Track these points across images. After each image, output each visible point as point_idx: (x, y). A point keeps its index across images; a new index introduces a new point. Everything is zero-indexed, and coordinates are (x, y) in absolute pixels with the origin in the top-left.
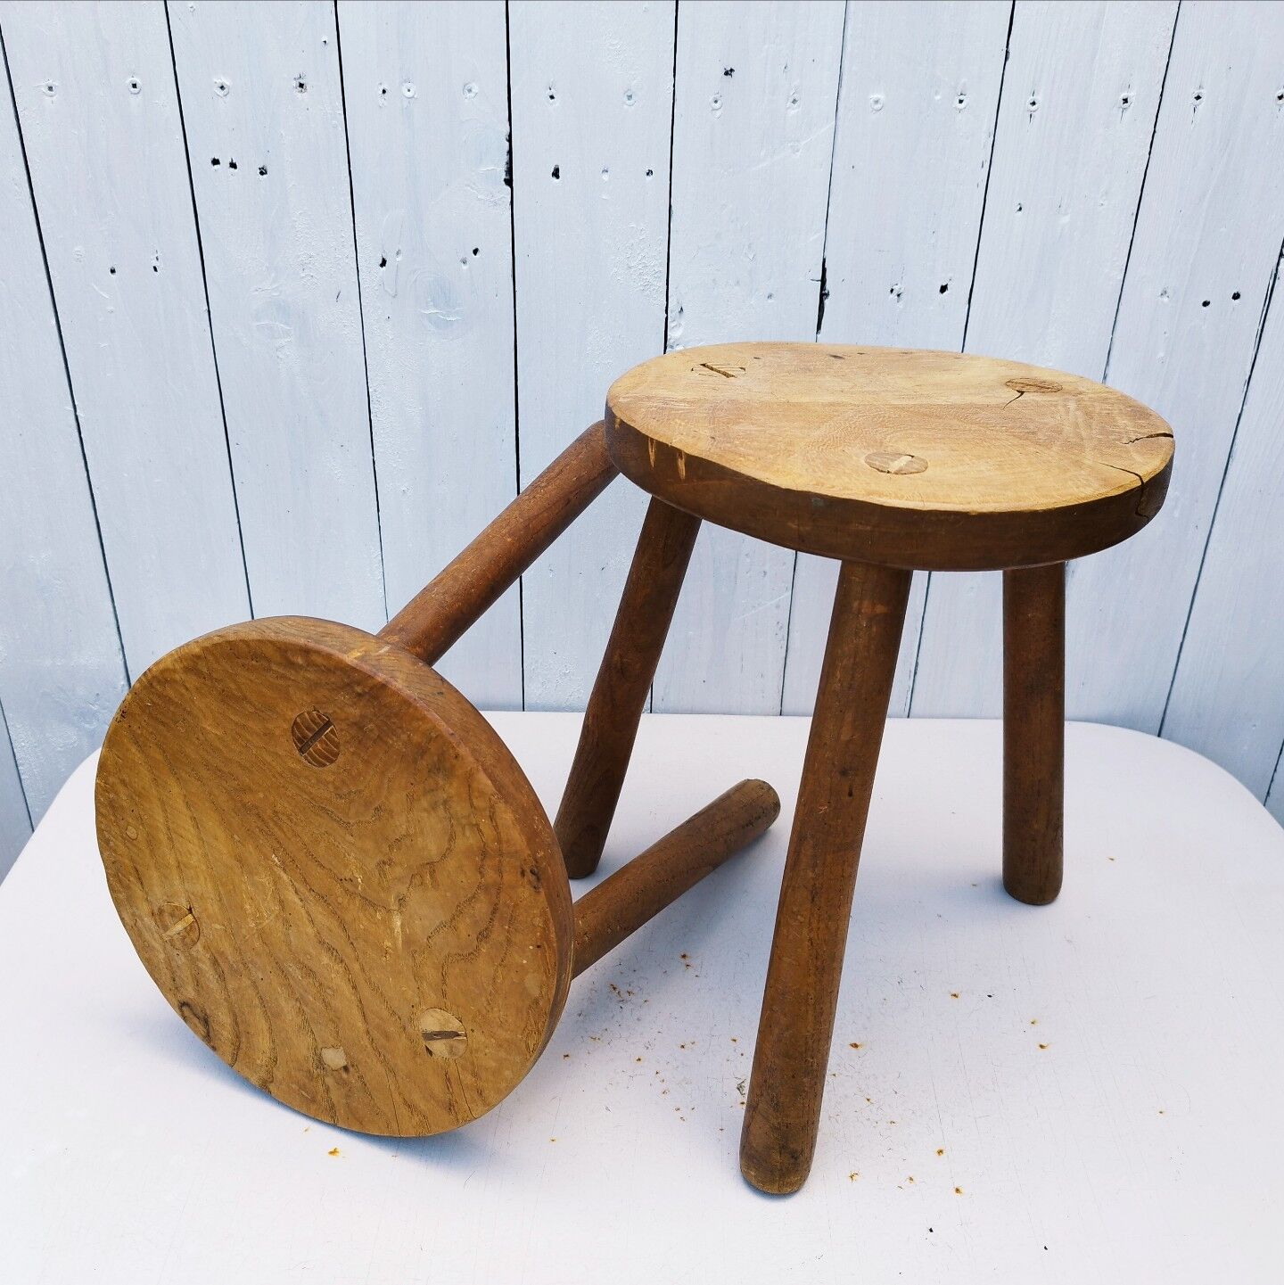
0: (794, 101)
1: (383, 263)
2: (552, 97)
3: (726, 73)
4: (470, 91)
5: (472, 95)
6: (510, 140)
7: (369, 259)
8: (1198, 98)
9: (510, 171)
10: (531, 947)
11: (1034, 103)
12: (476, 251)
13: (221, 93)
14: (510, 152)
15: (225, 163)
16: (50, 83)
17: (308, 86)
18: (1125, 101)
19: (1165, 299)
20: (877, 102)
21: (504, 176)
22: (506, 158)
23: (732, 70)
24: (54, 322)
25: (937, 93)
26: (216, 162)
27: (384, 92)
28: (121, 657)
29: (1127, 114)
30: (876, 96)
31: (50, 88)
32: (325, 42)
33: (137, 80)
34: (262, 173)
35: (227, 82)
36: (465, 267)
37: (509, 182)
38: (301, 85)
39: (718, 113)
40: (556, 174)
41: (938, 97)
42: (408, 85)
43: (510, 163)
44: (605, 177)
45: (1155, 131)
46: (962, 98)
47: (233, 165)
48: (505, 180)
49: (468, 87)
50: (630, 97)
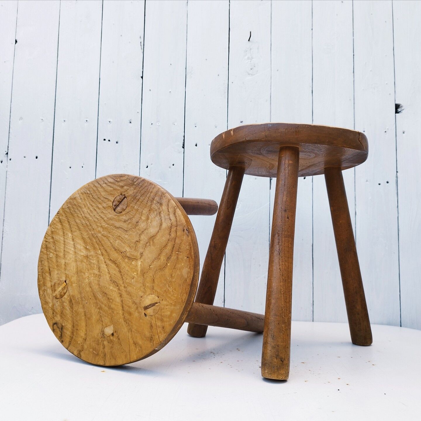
1: (147, 167)
2: (196, 127)
3: (241, 122)
4: (174, 125)
6: (184, 137)
7: (144, 166)
8: (364, 131)
9: (184, 145)
10: (185, 258)
12: (173, 165)
13: (109, 123)
14: (184, 140)
15: (107, 140)
16: (65, 120)
17: (132, 122)
19: (368, 183)
21: (182, 145)
22: (183, 141)
23: (242, 122)
24: (50, 181)
26: (105, 140)
27: (152, 124)
31: (64, 121)
32: (138, 112)
33: (87, 120)
34: (117, 143)
35: (111, 120)
36: (170, 169)
37: (183, 147)
38: (130, 122)
40: (196, 145)
42: (158, 123)
43: (184, 143)
47: (109, 141)
48: (182, 147)
49: (174, 123)
50: (216, 127)
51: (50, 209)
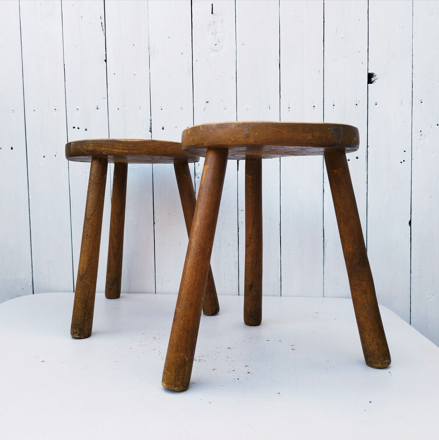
0: (225, 109)
2: (162, 109)
3: (207, 102)
4: (140, 108)
5: (141, 109)
6: (151, 121)
8: (334, 105)
9: (151, 129)
11: (289, 108)
13: (77, 110)
14: (151, 124)
15: (76, 128)
16: (34, 109)
17: (99, 108)
18: (314, 106)
20: (247, 108)
21: (149, 130)
24: (27, 171)
25: (263, 106)
26: (74, 128)
27: (118, 109)
28: (32, 275)
29: (315, 110)
30: (247, 107)
31: (34, 111)
32: (104, 98)
33: (56, 108)
34: (86, 130)
35: (78, 108)
37: (151, 131)
38: (97, 108)
39: (205, 112)
40: (163, 129)
41: (263, 107)
42: (125, 107)
43: (151, 126)
44: (176, 129)
45: (324, 114)
46: (270, 107)
47: (78, 128)
48: (150, 131)
49: (140, 107)
50: (182, 109)
51: (29, 198)
